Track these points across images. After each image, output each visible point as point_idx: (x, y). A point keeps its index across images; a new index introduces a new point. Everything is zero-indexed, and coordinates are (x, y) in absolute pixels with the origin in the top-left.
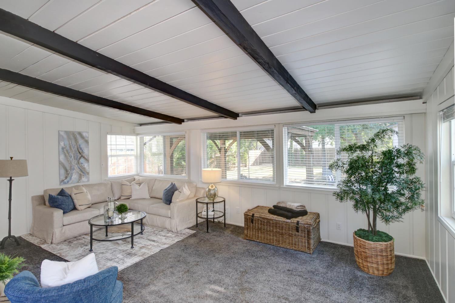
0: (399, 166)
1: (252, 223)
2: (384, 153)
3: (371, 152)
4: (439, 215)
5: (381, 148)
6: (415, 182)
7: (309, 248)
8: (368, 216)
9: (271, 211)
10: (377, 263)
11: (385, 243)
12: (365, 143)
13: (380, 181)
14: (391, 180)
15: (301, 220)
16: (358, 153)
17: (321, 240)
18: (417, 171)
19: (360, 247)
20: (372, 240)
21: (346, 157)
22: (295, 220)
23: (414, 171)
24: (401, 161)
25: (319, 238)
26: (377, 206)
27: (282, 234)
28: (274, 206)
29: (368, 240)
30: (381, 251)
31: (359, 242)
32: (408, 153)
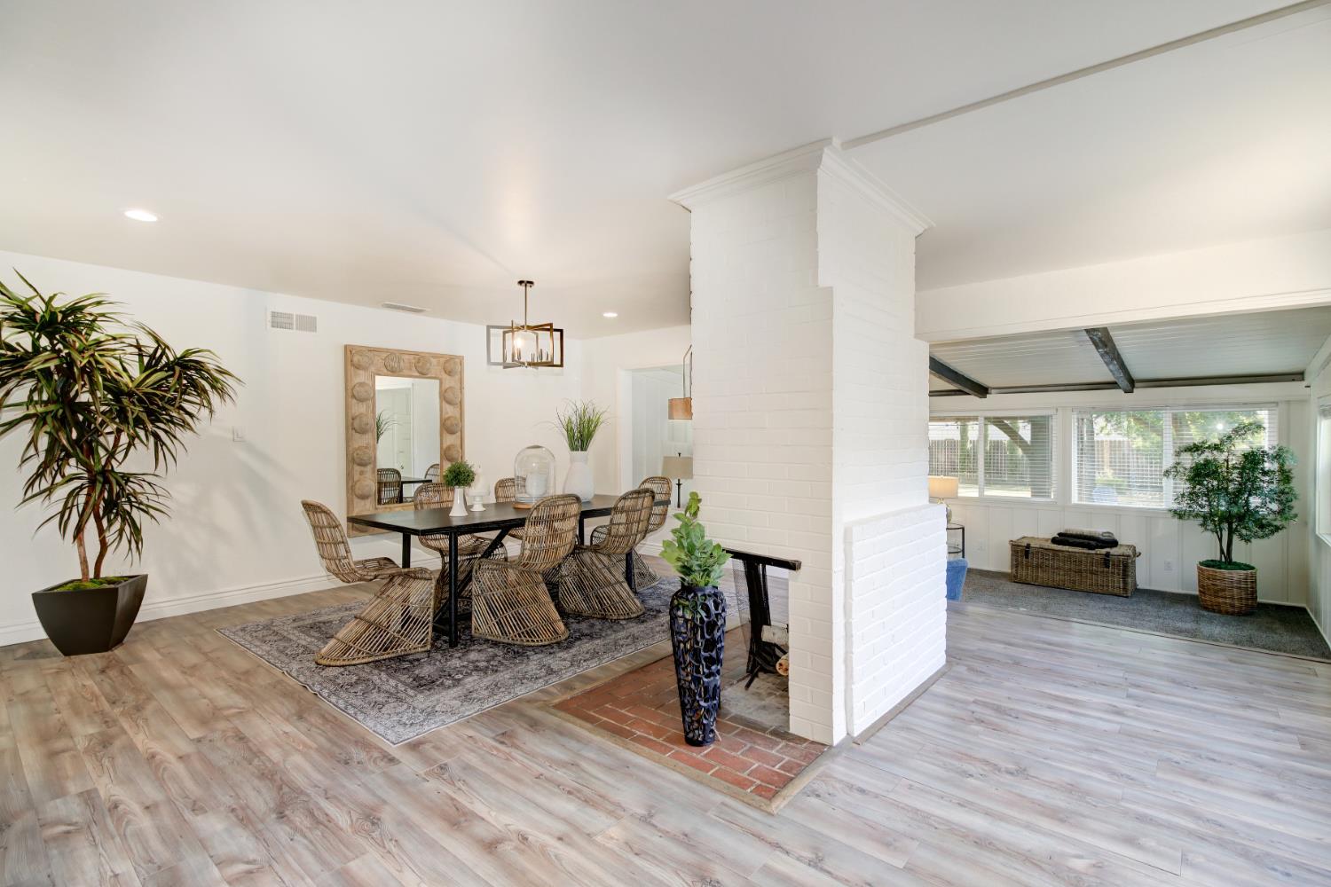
0: (1265, 473)
1: (1027, 557)
2: (1246, 456)
3: (1226, 454)
4: (1317, 533)
5: (1241, 447)
6: (1288, 493)
7: (1125, 589)
8: (1220, 540)
9: (1054, 541)
10: (1232, 598)
11: (1245, 572)
12: (1218, 442)
13: (1239, 493)
14: (1254, 490)
15: (1113, 551)
16: (1208, 455)
17: (1138, 587)
18: (1294, 480)
19: (1208, 579)
20: (1225, 569)
21: (1188, 461)
22: (1104, 551)
23: (1289, 480)
24: (1267, 466)
25: (1135, 584)
26: (1234, 526)
27: (1080, 571)
28: (1059, 534)
29: (1220, 569)
30: (1239, 582)
31: (1206, 573)
32: (1277, 457)
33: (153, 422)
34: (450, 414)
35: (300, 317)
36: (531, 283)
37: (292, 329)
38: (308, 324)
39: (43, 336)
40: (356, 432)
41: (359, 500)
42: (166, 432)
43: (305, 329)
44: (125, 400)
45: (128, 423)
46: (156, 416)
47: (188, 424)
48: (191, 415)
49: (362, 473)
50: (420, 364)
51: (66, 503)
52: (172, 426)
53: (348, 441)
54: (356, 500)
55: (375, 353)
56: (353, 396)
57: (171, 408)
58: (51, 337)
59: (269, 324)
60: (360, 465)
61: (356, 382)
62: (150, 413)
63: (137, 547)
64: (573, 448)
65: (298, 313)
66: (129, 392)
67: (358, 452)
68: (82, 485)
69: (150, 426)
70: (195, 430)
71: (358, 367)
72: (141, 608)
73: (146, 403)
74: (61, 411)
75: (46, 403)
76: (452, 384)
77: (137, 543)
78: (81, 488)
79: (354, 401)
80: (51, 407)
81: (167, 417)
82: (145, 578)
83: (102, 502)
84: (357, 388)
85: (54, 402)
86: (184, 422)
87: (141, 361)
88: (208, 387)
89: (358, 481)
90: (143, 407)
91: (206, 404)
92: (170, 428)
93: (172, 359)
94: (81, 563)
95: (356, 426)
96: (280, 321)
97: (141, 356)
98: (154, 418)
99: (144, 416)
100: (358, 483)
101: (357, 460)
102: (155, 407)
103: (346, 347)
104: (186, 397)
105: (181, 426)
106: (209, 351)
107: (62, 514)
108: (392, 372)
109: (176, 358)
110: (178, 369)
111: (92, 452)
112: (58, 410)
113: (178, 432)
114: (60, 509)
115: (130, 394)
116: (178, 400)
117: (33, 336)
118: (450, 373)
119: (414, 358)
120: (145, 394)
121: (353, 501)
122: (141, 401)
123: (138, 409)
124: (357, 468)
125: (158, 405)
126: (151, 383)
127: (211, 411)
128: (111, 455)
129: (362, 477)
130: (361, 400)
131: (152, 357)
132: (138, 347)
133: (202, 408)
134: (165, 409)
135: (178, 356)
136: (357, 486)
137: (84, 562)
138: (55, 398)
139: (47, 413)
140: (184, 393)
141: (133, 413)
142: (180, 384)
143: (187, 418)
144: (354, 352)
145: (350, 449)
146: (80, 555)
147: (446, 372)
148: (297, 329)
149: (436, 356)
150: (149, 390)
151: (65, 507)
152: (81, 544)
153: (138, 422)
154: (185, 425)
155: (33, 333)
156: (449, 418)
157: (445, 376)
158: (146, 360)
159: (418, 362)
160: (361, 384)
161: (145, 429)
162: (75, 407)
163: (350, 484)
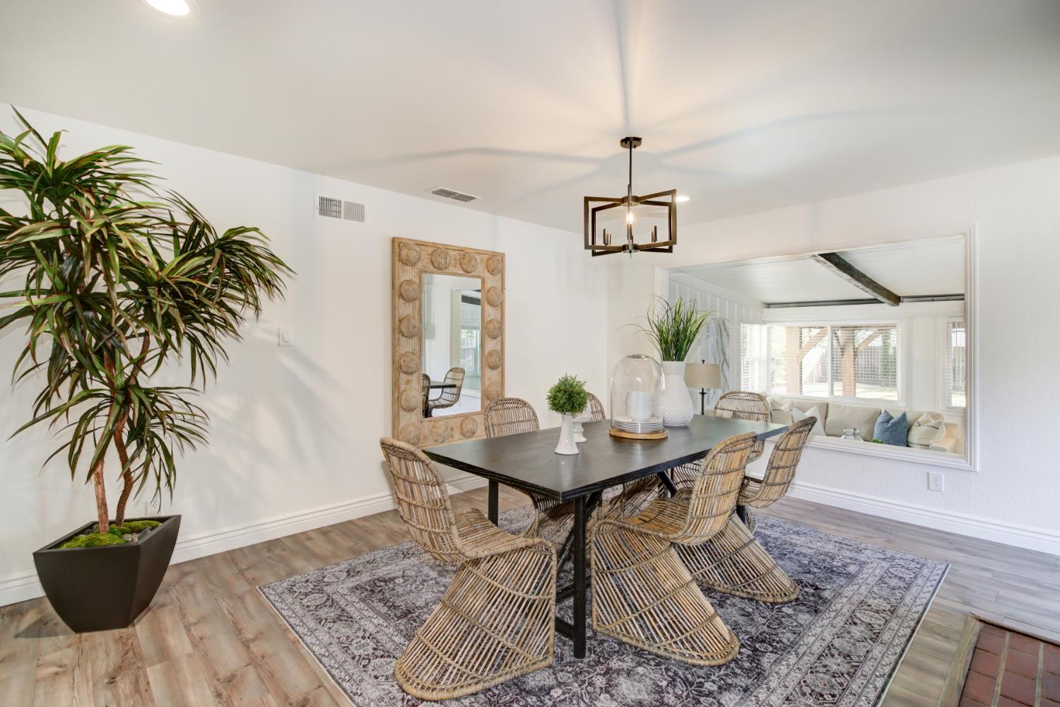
33: (187, 322)
34: (491, 317)
35: (349, 205)
36: (638, 140)
37: (340, 217)
38: (356, 213)
39: (46, 199)
40: (403, 335)
41: (406, 413)
42: (205, 334)
43: (352, 219)
44: (153, 292)
45: (156, 324)
46: (193, 315)
47: (231, 326)
48: (234, 314)
49: (408, 382)
50: (465, 261)
51: (78, 430)
52: (212, 328)
53: (395, 345)
54: (402, 413)
55: (423, 247)
56: (401, 296)
57: (209, 303)
58: (58, 202)
59: (318, 211)
60: (406, 373)
61: (404, 279)
62: (184, 310)
63: (169, 482)
64: (667, 356)
65: (346, 200)
66: (159, 281)
67: (405, 358)
68: (100, 404)
69: (182, 327)
70: (239, 332)
71: (406, 262)
72: (177, 547)
73: (179, 297)
74: (69, 305)
75: (49, 293)
76: (494, 284)
77: (168, 477)
78: (98, 409)
79: (401, 300)
80: (55, 299)
81: (206, 316)
82: (178, 518)
83: (126, 425)
84: (405, 287)
85: (58, 293)
86: (225, 322)
87: (176, 244)
88: (254, 279)
89: (405, 391)
90: (176, 301)
91: (251, 300)
92: (208, 329)
93: (212, 241)
94: (99, 507)
95: (403, 328)
96: (327, 206)
97: (175, 235)
98: (189, 314)
99: (175, 313)
100: (405, 393)
101: (404, 369)
102: (190, 302)
103: (393, 240)
104: (229, 291)
105: (223, 327)
106: (256, 229)
107: (73, 443)
108: (438, 269)
109: (218, 240)
110: (218, 252)
111: (112, 362)
112: (64, 303)
113: (218, 335)
114: (70, 439)
115: (161, 285)
116: (218, 294)
117: (31, 198)
118: (492, 272)
119: (460, 254)
120: (178, 284)
121: (398, 414)
122: (174, 295)
123: (167, 302)
124: (403, 377)
125: (193, 298)
126: (186, 270)
127: (257, 308)
128: (138, 364)
129: (408, 386)
130: (408, 300)
131: (189, 236)
132: (173, 224)
133: (247, 304)
134: (204, 305)
135: (220, 236)
136: (403, 397)
137: (102, 505)
138: (61, 286)
139: (49, 306)
140: (225, 285)
141: (161, 308)
142: (221, 274)
143: (229, 316)
144: (402, 245)
145: (397, 355)
146: (97, 497)
147: (488, 271)
148: (346, 217)
149: (479, 252)
150: (185, 279)
151: (76, 436)
152: (100, 482)
153: (169, 322)
154: (226, 326)
155: (30, 193)
156: (491, 321)
157: (487, 275)
158: (182, 241)
159: (464, 259)
160: (409, 282)
161: (178, 331)
162: (89, 300)
163: (396, 396)
